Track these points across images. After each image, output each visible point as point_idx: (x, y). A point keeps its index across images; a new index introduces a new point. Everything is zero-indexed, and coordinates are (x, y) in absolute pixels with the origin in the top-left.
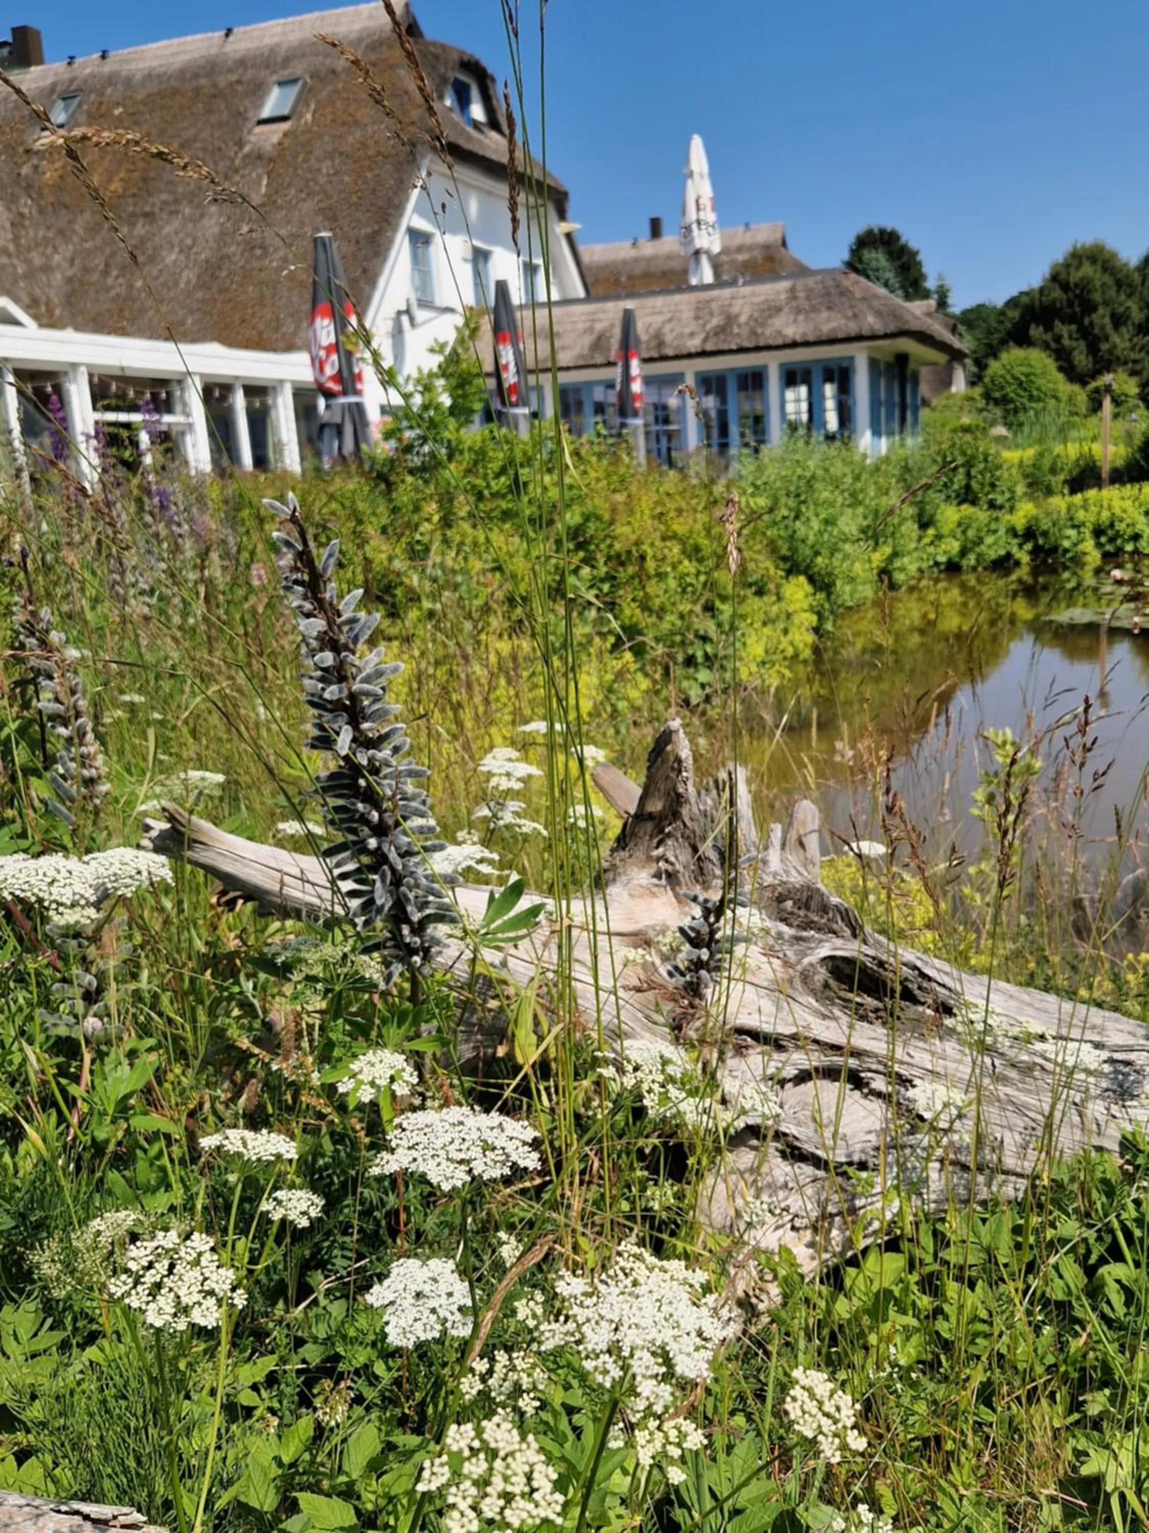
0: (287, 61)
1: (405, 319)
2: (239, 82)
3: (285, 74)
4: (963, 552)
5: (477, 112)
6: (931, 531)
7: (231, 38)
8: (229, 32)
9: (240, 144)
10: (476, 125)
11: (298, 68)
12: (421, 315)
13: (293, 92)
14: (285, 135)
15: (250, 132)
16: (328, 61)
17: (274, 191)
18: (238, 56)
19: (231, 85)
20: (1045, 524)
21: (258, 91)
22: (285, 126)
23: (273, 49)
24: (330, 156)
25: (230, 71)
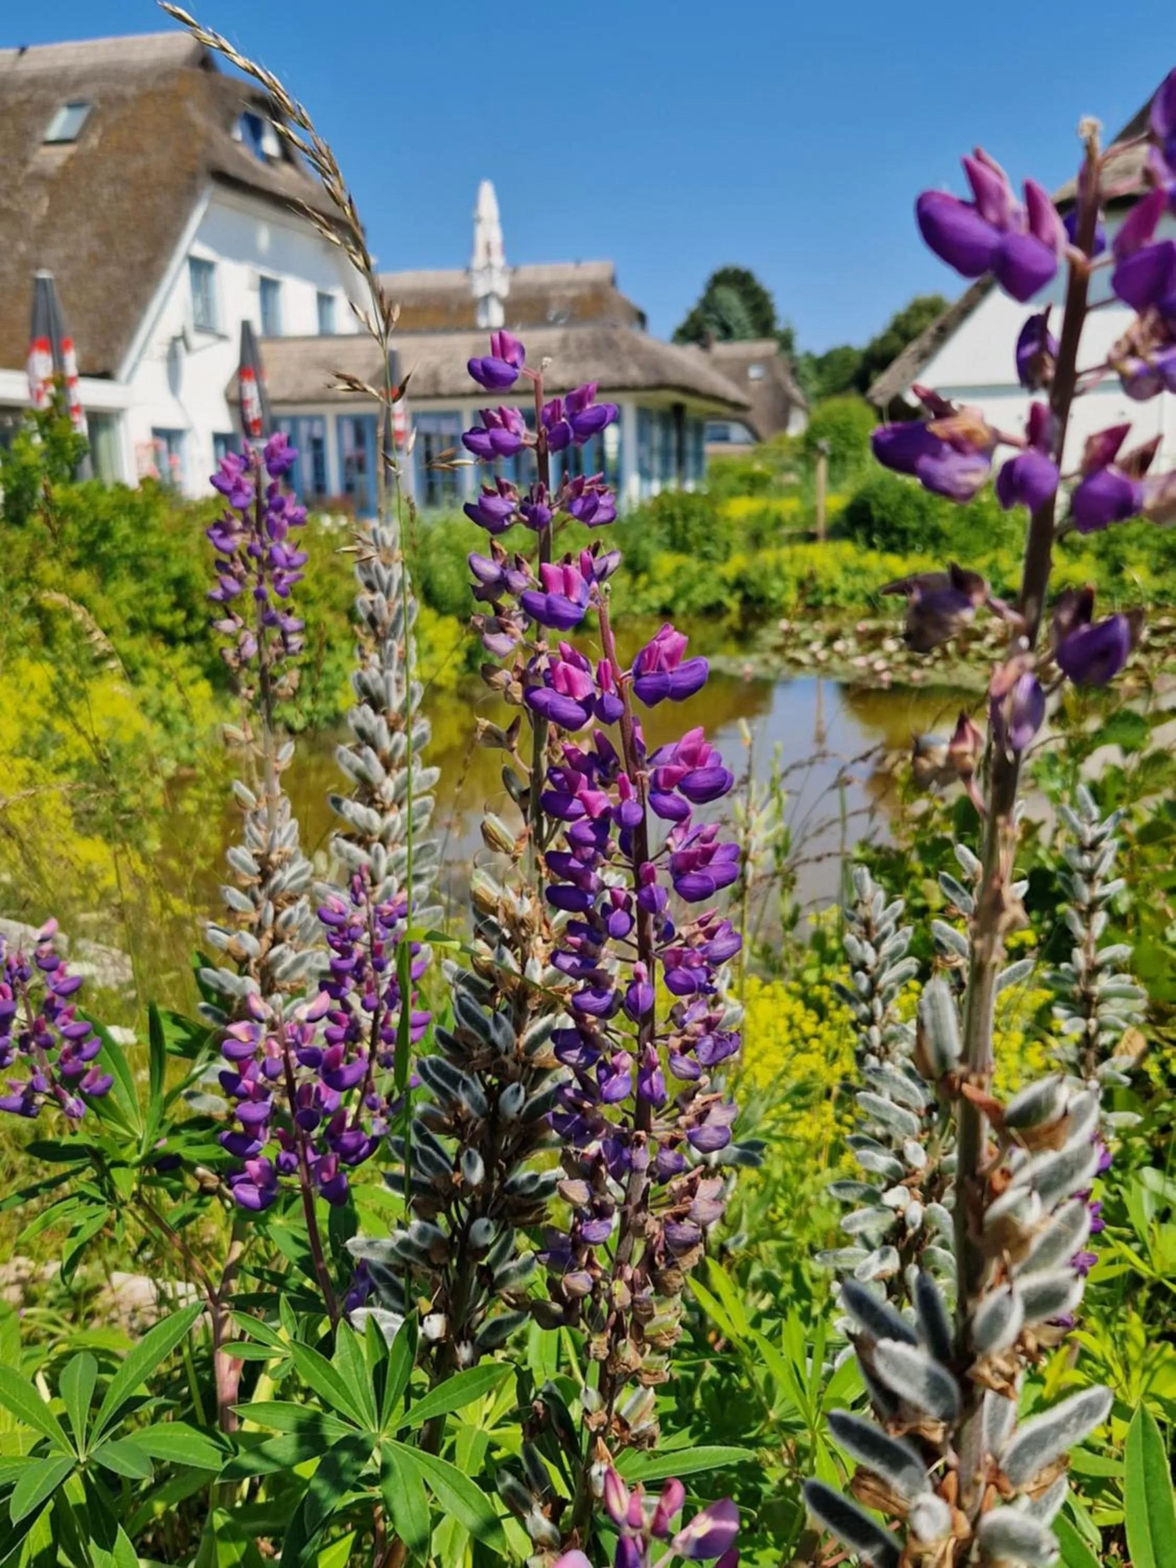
0: (78, 83)
1: (181, 345)
2: (28, 101)
3: (75, 96)
4: (675, 599)
5: (270, 145)
6: (643, 579)
7: (25, 57)
8: (23, 50)
9: (24, 162)
10: (268, 159)
11: (89, 92)
12: (196, 340)
13: (81, 115)
14: (72, 158)
15: (35, 151)
16: (119, 88)
17: (55, 210)
18: (28, 75)
19: (20, 104)
20: (754, 576)
21: (46, 111)
22: (69, 149)
23: (65, 71)
24: (113, 180)
25: (21, 89)
